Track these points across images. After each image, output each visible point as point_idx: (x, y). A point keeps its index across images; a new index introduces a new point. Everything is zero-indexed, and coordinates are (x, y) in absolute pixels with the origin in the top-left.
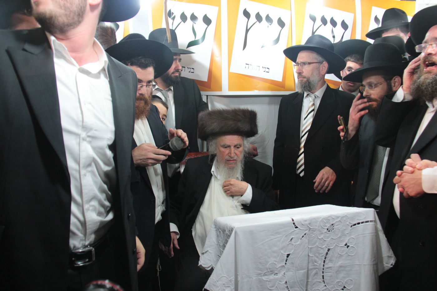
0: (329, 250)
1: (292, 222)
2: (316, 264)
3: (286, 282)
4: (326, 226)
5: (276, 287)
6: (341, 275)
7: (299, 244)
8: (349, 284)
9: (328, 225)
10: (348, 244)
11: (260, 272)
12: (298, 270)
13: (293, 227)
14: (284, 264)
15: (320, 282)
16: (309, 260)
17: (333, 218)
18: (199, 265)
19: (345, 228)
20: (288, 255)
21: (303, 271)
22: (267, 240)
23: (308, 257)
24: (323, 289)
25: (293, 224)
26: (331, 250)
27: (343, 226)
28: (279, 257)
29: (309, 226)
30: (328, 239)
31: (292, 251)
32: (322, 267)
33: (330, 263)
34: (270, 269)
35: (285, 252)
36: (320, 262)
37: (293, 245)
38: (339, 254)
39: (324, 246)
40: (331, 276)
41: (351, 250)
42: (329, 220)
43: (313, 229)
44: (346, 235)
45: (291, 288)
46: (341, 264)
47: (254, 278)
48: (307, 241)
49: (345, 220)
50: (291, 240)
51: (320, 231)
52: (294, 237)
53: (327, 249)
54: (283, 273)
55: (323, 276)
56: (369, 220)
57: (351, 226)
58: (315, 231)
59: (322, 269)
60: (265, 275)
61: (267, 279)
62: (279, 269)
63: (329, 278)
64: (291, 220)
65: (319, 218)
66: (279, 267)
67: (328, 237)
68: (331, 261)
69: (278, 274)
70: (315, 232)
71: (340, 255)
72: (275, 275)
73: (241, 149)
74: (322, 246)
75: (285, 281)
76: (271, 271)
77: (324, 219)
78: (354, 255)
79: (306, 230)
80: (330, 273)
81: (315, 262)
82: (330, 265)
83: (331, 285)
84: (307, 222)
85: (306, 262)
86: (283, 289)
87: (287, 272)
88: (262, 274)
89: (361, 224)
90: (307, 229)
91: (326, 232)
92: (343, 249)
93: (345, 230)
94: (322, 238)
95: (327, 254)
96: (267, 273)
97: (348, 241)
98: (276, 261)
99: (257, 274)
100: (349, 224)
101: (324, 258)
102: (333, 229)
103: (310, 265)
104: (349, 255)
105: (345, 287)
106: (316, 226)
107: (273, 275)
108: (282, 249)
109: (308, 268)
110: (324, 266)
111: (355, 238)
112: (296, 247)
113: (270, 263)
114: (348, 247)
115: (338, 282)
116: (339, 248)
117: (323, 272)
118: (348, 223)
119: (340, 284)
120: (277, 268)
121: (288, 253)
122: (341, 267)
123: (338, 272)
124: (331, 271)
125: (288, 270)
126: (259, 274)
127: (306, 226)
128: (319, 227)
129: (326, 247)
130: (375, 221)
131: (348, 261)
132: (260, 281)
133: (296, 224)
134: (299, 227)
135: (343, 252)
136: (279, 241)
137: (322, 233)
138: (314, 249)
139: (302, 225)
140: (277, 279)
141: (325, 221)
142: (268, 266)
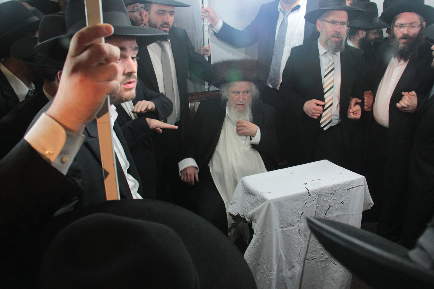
0: (329, 207)
2: (320, 216)
3: (299, 230)
4: (330, 192)
5: (293, 234)
7: (311, 205)
9: (332, 191)
10: (343, 202)
11: (283, 226)
14: (299, 219)
17: (336, 187)
19: (343, 192)
20: (302, 213)
22: (290, 206)
23: (315, 212)
25: (308, 194)
26: (331, 207)
28: (296, 216)
29: (319, 193)
31: (305, 210)
33: (329, 215)
34: (289, 223)
35: (301, 211)
36: (323, 214)
37: (306, 206)
38: (336, 208)
39: (326, 205)
41: (345, 205)
42: (333, 188)
43: (321, 195)
44: (342, 196)
46: (337, 214)
47: (279, 230)
48: (316, 203)
49: (343, 187)
50: (306, 203)
52: (308, 202)
54: (298, 224)
57: (347, 190)
60: (286, 227)
61: (288, 229)
64: (307, 190)
65: (326, 187)
66: (296, 222)
67: (330, 199)
68: (330, 213)
69: (295, 226)
70: (322, 197)
71: (337, 209)
72: (292, 226)
73: (249, 94)
76: (290, 225)
77: (330, 187)
78: (347, 208)
79: (316, 196)
81: (320, 215)
84: (318, 191)
86: (297, 234)
87: (300, 223)
89: (354, 188)
91: (330, 196)
92: (339, 205)
93: (342, 193)
94: (326, 200)
95: (328, 209)
96: (288, 226)
97: (344, 200)
98: (294, 218)
101: (326, 212)
102: (335, 193)
104: (342, 209)
106: (324, 193)
108: (299, 210)
110: (325, 216)
111: (348, 197)
112: (308, 207)
113: (290, 220)
114: (343, 203)
116: (337, 204)
118: (345, 188)
121: (303, 212)
122: (336, 216)
125: (301, 222)
126: (282, 228)
127: (317, 194)
128: (325, 193)
129: (328, 205)
130: (365, 185)
131: (342, 212)
132: (283, 232)
133: (310, 193)
134: (312, 195)
135: (339, 207)
136: (298, 205)
137: (327, 197)
138: (320, 207)
139: (314, 193)
140: (294, 229)
141: (330, 189)
142: (288, 221)
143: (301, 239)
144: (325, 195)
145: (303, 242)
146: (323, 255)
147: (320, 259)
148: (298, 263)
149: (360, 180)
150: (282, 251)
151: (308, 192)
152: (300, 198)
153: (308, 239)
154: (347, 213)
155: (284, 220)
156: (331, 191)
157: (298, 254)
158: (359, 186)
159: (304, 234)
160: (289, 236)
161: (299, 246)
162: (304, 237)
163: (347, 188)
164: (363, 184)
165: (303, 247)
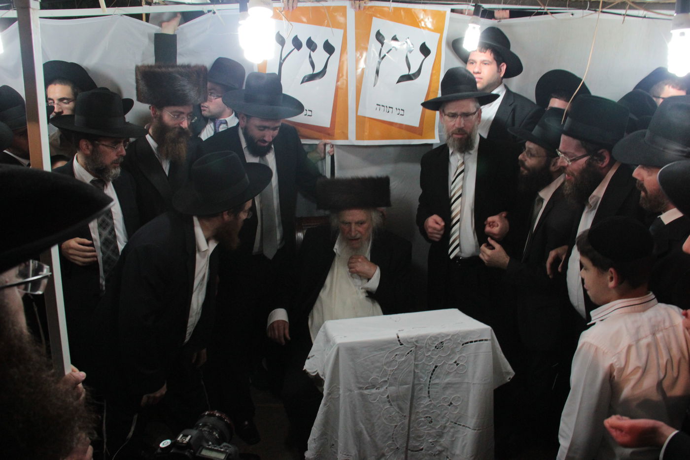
0: (436, 367)
1: (397, 339)
2: (421, 380)
3: (388, 397)
4: (435, 344)
5: (378, 400)
6: (448, 392)
7: (404, 360)
8: (457, 401)
9: (437, 343)
10: (457, 362)
11: (361, 386)
12: (401, 385)
13: (397, 344)
14: (387, 379)
15: (425, 397)
16: (414, 375)
17: (443, 337)
18: (304, 369)
19: (455, 346)
21: (408, 386)
22: (370, 356)
23: (413, 372)
24: (428, 403)
25: (398, 342)
26: (438, 367)
27: (453, 344)
28: (381, 373)
29: (415, 343)
30: (436, 357)
31: (396, 367)
32: (428, 383)
33: (437, 380)
34: (371, 383)
35: (388, 367)
36: (426, 378)
37: (397, 361)
38: (447, 371)
39: (431, 363)
40: (437, 392)
41: (461, 368)
42: (438, 338)
43: (420, 346)
44: (455, 353)
45: (393, 401)
46: (450, 380)
47: (356, 392)
48: (413, 358)
49: (456, 338)
50: (395, 356)
51: (428, 349)
52: (399, 354)
53: (434, 366)
54: (385, 387)
55: (429, 392)
56: (484, 338)
57: (463, 345)
58: (422, 348)
59: (428, 385)
60: (367, 388)
61: (369, 392)
62: (381, 384)
63: (435, 393)
64: (397, 337)
65: (426, 336)
67: (436, 355)
68: (437, 377)
69: (380, 388)
70: (421, 350)
71: (449, 372)
72: (376, 389)
74: (429, 363)
75: (387, 395)
76: (374, 385)
77: (433, 336)
78: (464, 373)
79: (412, 347)
80: (436, 390)
81: (422, 377)
82: (437, 381)
83: (436, 400)
84: (413, 340)
85: (411, 377)
86: (385, 402)
87: (389, 386)
88: (364, 387)
89: (474, 343)
90: (414, 346)
91: (434, 350)
92: (452, 366)
93: (455, 348)
94: (429, 355)
95: (434, 370)
96: (369, 387)
97: (458, 359)
98: (378, 376)
99: (358, 388)
101: (430, 374)
102: (442, 347)
103: (416, 379)
104: (457, 373)
105: (451, 403)
106: (424, 343)
108: (385, 365)
109: (413, 382)
110: (430, 381)
111: (466, 356)
112: (400, 363)
113: (373, 377)
114: (457, 364)
115: (445, 398)
116: (447, 365)
117: (429, 388)
118: (459, 341)
119: (446, 400)
120: (380, 382)
121: (392, 369)
122: (448, 384)
123: (445, 388)
124: (437, 387)
125: (391, 385)
126: (360, 388)
127: (412, 344)
128: (426, 344)
129: (433, 364)
130: (492, 339)
131: (457, 379)
132: (362, 394)
133: (402, 341)
134: (404, 344)
135: (450, 370)
136: (383, 357)
137: (430, 350)
138: (420, 366)
139: (408, 342)
140: (379, 393)
141: (433, 339)
142: (369, 380)
143: (393, 412)
144: (426, 347)
145: (398, 418)
146: (433, 444)
147: (428, 451)
148: (391, 451)
149: (483, 331)
150: (363, 426)
152: (386, 346)
153: (407, 413)
154: (466, 381)
155: (362, 377)
156: (435, 342)
157: (389, 435)
158: (482, 340)
159: (398, 405)
160: (372, 403)
161: (391, 423)
162: (398, 410)
163: (461, 341)
164: (489, 338)
165: (400, 426)
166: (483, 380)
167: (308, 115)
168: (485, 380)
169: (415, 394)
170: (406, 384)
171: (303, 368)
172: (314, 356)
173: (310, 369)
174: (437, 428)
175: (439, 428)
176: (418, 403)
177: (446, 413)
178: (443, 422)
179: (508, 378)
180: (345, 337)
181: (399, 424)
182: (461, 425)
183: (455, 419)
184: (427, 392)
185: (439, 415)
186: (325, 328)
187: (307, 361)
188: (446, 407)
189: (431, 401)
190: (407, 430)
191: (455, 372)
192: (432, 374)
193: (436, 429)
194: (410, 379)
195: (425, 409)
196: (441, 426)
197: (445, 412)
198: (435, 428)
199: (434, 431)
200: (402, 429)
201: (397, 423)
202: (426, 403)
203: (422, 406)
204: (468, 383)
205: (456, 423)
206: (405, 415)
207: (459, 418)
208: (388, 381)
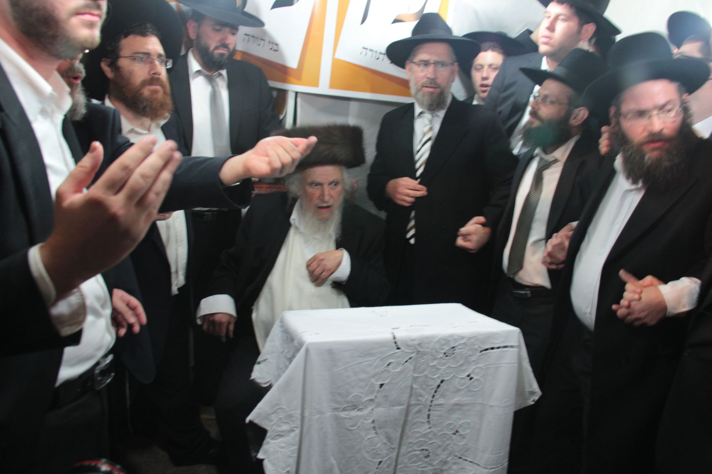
0: (442, 382)
2: (421, 398)
3: (373, 422)
4: (442, 349)
5: (359, 427)
6: (455, 416)
7: (400, 371)
8: (465, 428)
9: (446, 348)
10: (472, 376)
11: (337, 406)
12: (393, 406)
13: (392, 347)
14: (374, 398)
15: (423, 423)
16: (411, 392)
17: (456, 339)
18: (252, 378)
19: (470, 353)
20: (382, 385)
21: (399, 408)
22: (353, 363)
23: (409, 388)
24: (427, 432)
25: (395, 345)
26: (445, 382)
27: (468, 351)
28: (366, 388)
29: (417, 347)
30: (444, 367)
31: (388, 380)
32: (429, 403)
33: (441, 399)
34: (352, 402)
35: (377, 380)
36: (427, 397)
37: (389, 372)
38: (456, 388)
39: (436, 376)
40: (440, 416)
41: (475, 384)
42: (449, 341)
43: (423, 352)
44: (471, 363)
45: (380, 428)
46: (458, 400)
47: (328, 414)
48: (412, 367)
49: (472, 343)
50: (388, 365)
51: (434, 356)
52: (394, 362)
53: (439, 381)
54: (370, 408)
55: (429, 416)
56: (509, 344)
57: (481, 351)
58: (425, 355)
59: (428, 406)
60: (344, 410)
61: (347, 415)
62: (365, 404)
63: (437, 418)
64: (390, 336)
65: (433, 337)
66: (366, 402)
67: (444, 364)
68: (443, 396)
69: (364, 410)
70: (425, 357)
71: (458, 389)
72: (358, 410)
73: (339, 188)
74: (434, 376)
75: (372, 419)
76: (354, 406)
77: (442, 339)
78: (479, 390)
79: (413, 353)
81: (421, 396)
82: (441, 401)
83: (438, 427)
84: (416, 342)
85: (407, 395)
86: (369, 429)
87: (376, 407)
88: (340, 408)
89: (495, 350)
90: (415, 352)
91: (441, 358)
92: (463, 381)
93: (470, 356)
94: (434, 365)
95: (439, 386)
96: (346, 408)
97: (472, 373)
98: (362, 393)
99: (333, 409)
100: (478, 348)
101: (433, 391)
102: (453, 354)
103: (413, 398)
104: (470, 390)
105: (457, 431)
106: (428, 348)
107: (356, 410)
108: (373, 376)
109: (408, 403)
110: (432, 401)
111: (483, 367)
112: (394, 375)
113: (354, 394)
114: (471, 379)
115: (450, 424)
116: (457, 379)
117: (429, 410)
118: (476, 347)
119: (451, 427)
120: (364, 401)
121: (382, 382)
122: (456, 404)
123: (451, 411)
124: (441, 409)
125: (379, 405)
126: (336, 409)
127: (413, 348)
128: (432, 349)
129: (438, 377)
130: (519, 347)
131: (468, 398)
132: (337, 418)
133: (399, 344)
134: (403, 348)
135: (461, 386)
136: (370, 365)
137: (436, 359)
138: (421, 379)
139: (408, 346)
140: (361, 417)
141: (443, 342)
142: (350, 398)
143: (378, 443)
144: (431, 354)
145: (385, 451)
149: (508, 333)
150: (334, 462)
151: (394, 341)
152: (376, 351)
153: (395, 445)
154: (480, 402)
156: (444, 347)
158: (506, 347)
159: (386, 433)
160: (350, 430)
161: (374, 458)
162: (385, 441)
163: (479, 347)
164: (516, 344)
165: (386, 461)
166: (503, 401)
167: (274, 50)
168: (505, 402)
169: (409, 418)
170: (401, 405)
171: (250, 376)
172: (266, 360)
173: (260, 378)
174: (435, 463)
175: (437, 464)
176: (413, 431)
177: (449, 445)
178: (443, 456)
179: (532, 400)
180: (317, 334)
181: (385, 459)
182: (466, 460)
183: (459, 452)
184: (426, 416)
185: (439, 447)
186: (282, 321)
187: (256, 367)
188: (451, 437)
189: (430, 428)
190: (393, 467)
191: (467, 389)
192: (436, 392)
193: (433, 466)
194: (405, 397)
195: (421, 439)
196: (441, 461)
197: (448, 442)
198: (431, 465)
199: (431, 468)
200: (388, 466)
201: (383, 458)
202: (424, 431)
203: (418, 435)
204: (482, 404)
205: (460, 458)
206: (393, 447)
207: (466, 451)
208: (376, 400)
